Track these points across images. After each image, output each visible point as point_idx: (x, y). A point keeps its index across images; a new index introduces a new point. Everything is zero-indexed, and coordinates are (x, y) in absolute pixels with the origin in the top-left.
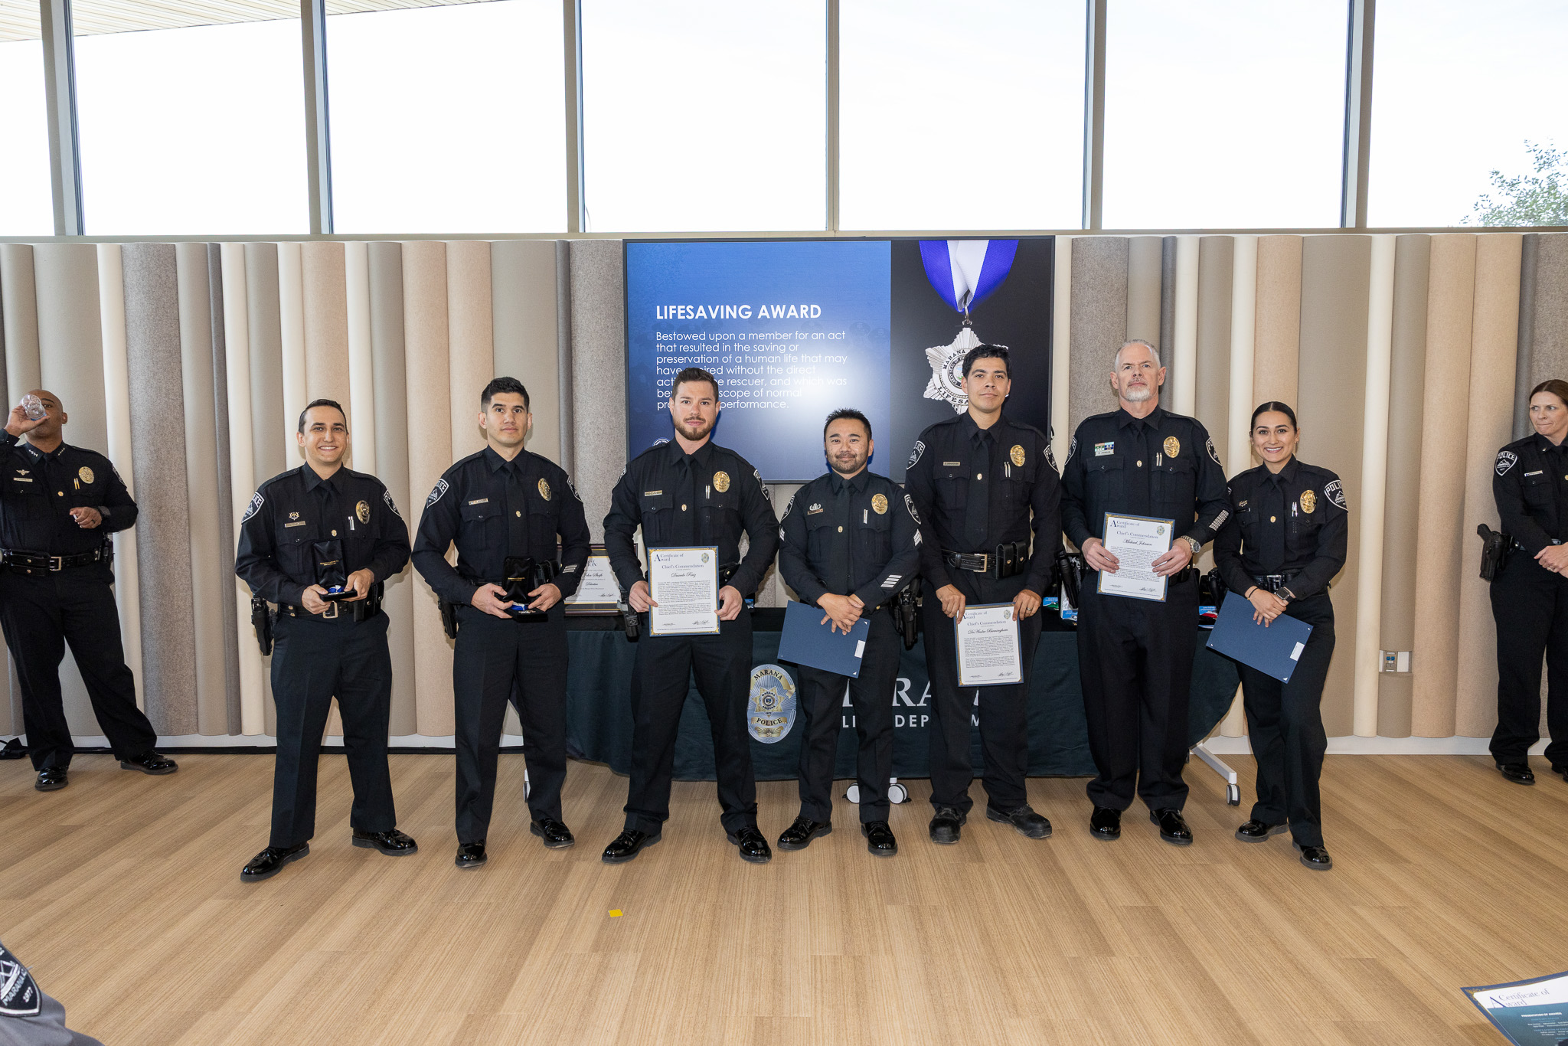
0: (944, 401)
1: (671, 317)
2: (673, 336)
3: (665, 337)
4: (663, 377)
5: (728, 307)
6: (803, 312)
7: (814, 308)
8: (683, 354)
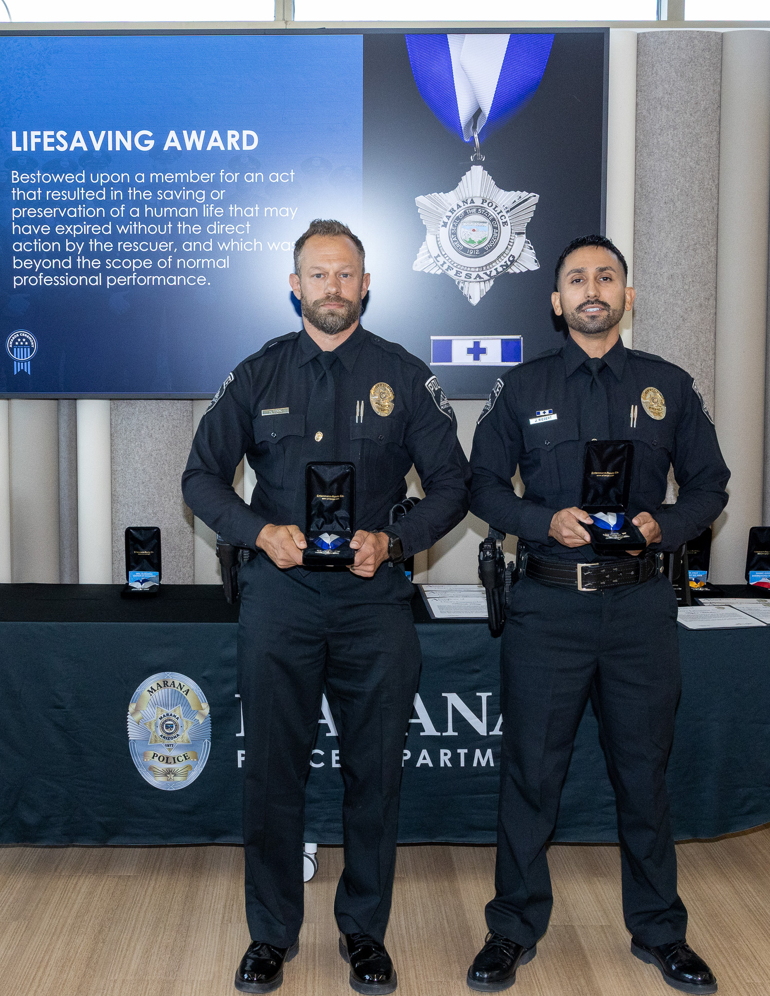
0: (444, 275)
1: (33, 149)
2: (36, 177)
3: (25, 178)
4: (22, 238)
5: (118, 133)
6: (232, 141)
7: (248, 136)
8: (52, 204)
